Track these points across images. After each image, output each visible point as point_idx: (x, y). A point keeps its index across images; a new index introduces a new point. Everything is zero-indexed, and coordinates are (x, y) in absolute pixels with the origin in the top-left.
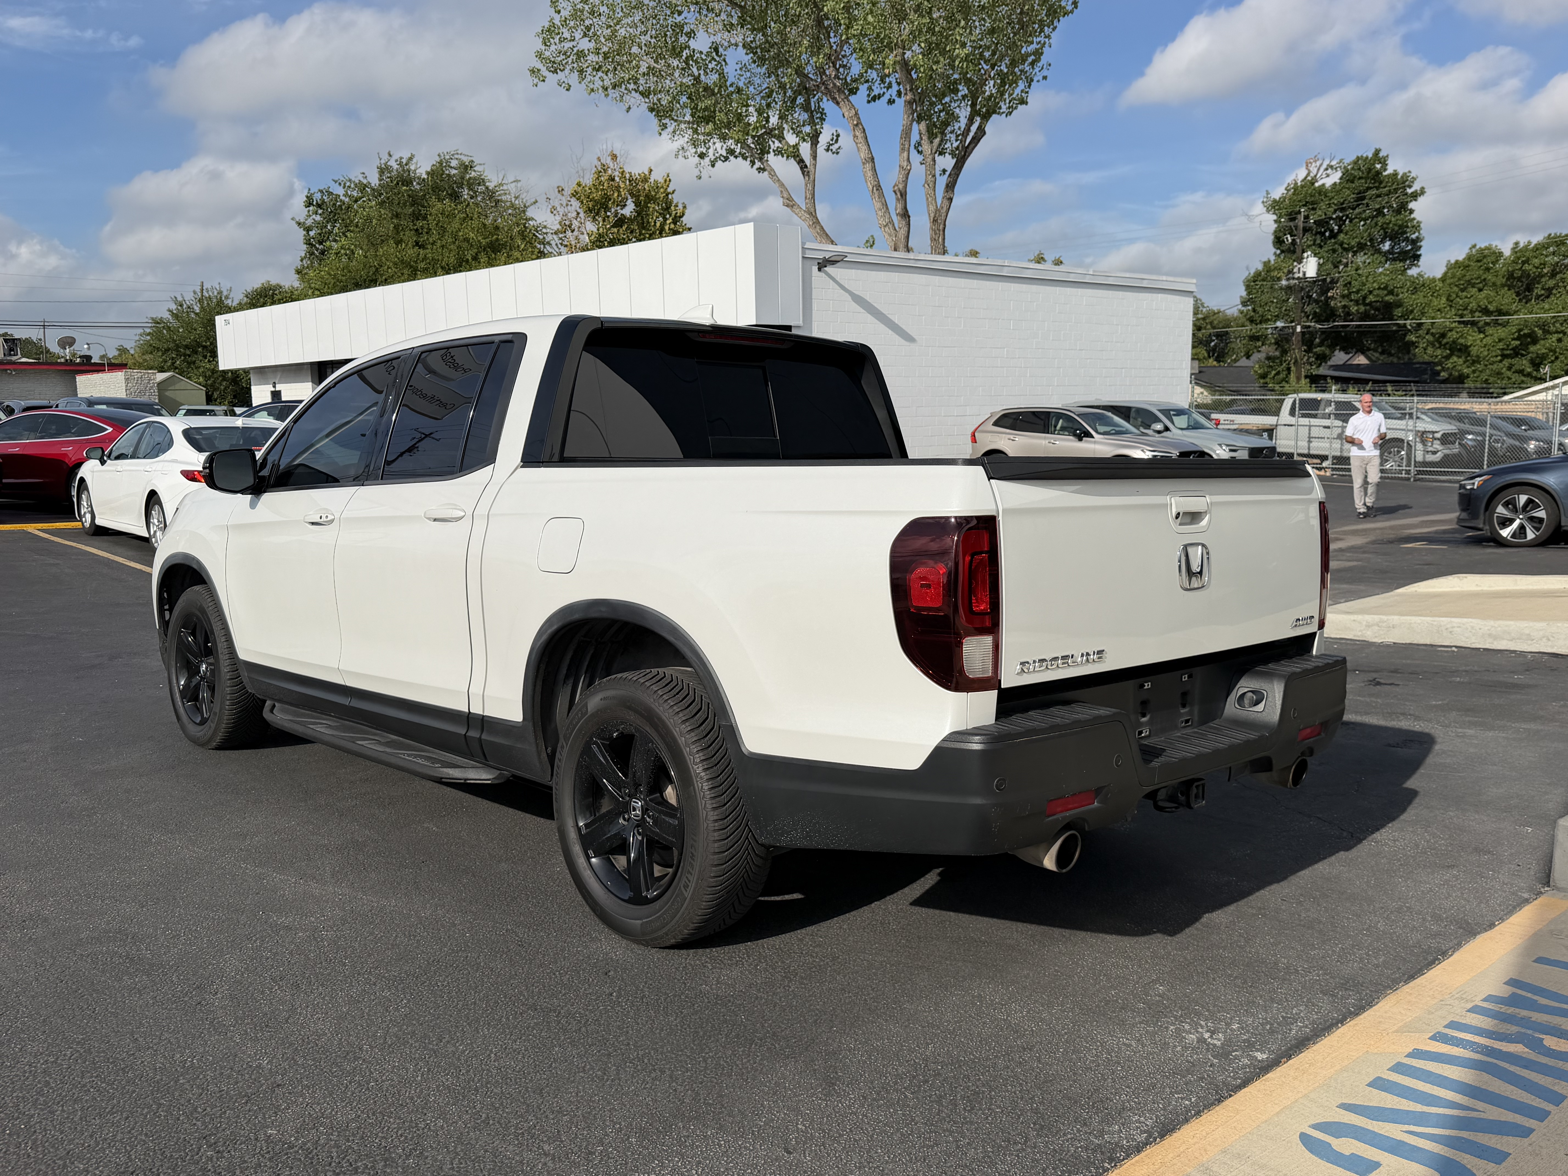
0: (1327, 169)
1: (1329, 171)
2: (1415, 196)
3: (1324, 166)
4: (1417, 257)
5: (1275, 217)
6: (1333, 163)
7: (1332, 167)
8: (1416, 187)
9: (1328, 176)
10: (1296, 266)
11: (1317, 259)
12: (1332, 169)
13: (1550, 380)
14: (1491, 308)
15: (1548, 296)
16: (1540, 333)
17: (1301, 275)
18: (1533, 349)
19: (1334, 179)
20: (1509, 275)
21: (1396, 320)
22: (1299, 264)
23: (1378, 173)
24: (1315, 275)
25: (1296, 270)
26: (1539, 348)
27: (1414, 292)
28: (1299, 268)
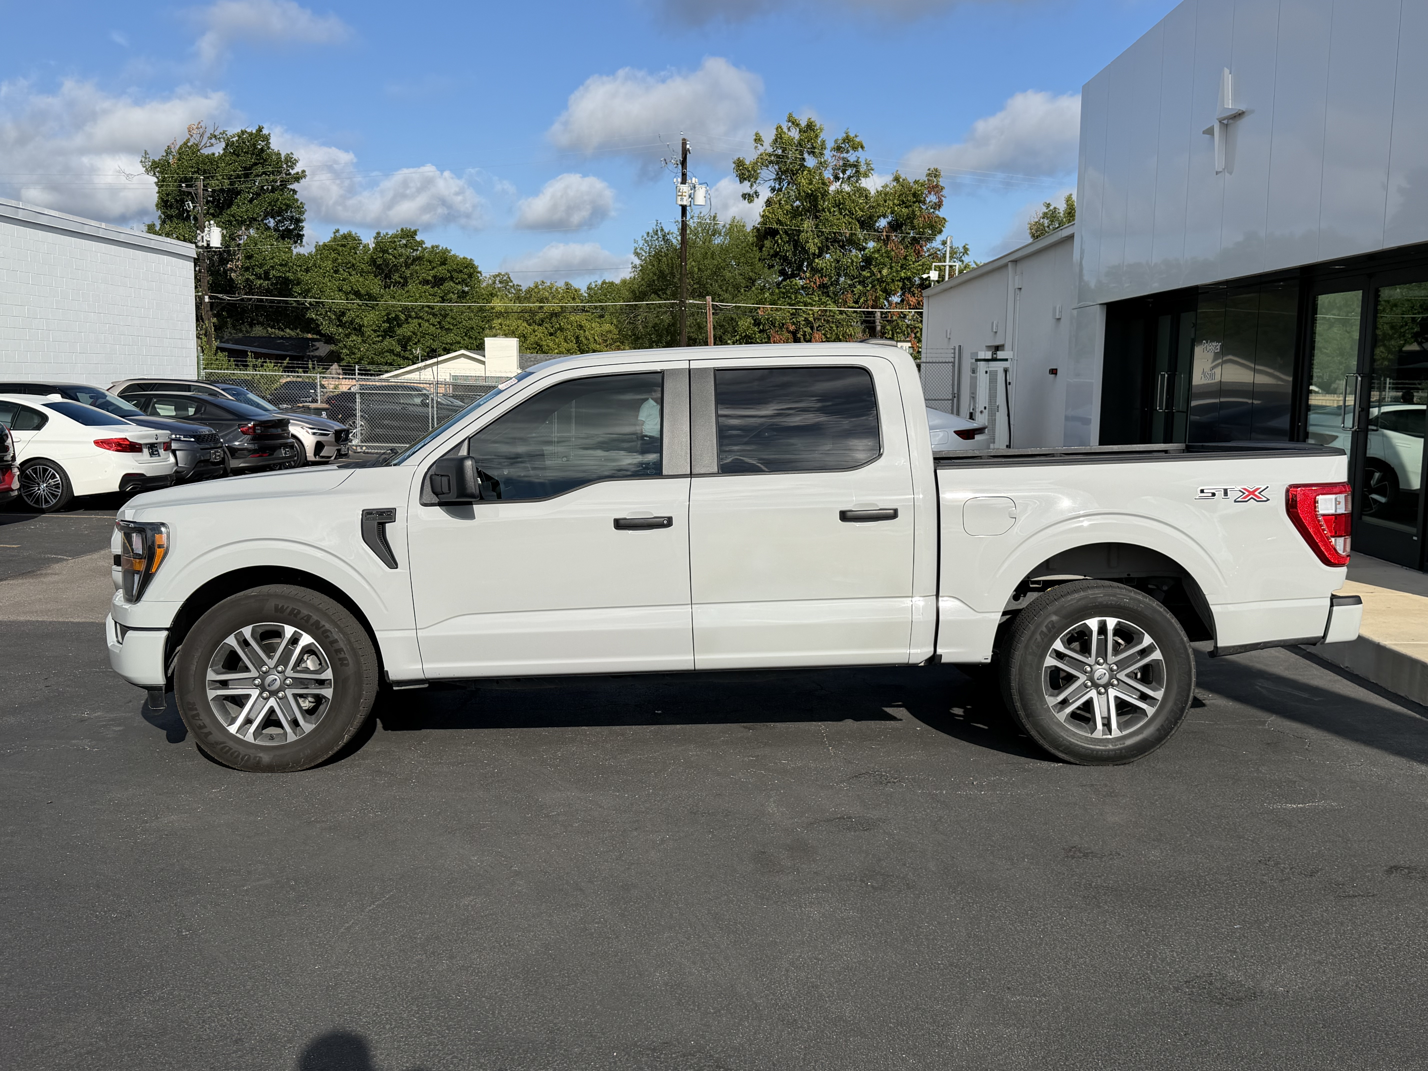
0: (211, 139)
1: (213, 141)
2: (297, 178)
3: (208, 135)
4: (300, 237)
5: (156, 180)
6: (216, 133)
7: (215, 136)
8: (298, 169)
9: (212, 145)
10: (199, 234)
11: (220, 229)
12: (216, 139)
13: (422, 361)
14: (363, 292)
15: (405, 284)
16: (402, 317)
17: (205, 244)
18: (399, 331)
19: (218, 149)
20: (373, 261)
21: (296, 297)
22: (202, 233)
23: (262, 150)
24: (219, 246)
25: (199, 238)
26: (405, 330)
27: (307, 270)
28: (203, 237)
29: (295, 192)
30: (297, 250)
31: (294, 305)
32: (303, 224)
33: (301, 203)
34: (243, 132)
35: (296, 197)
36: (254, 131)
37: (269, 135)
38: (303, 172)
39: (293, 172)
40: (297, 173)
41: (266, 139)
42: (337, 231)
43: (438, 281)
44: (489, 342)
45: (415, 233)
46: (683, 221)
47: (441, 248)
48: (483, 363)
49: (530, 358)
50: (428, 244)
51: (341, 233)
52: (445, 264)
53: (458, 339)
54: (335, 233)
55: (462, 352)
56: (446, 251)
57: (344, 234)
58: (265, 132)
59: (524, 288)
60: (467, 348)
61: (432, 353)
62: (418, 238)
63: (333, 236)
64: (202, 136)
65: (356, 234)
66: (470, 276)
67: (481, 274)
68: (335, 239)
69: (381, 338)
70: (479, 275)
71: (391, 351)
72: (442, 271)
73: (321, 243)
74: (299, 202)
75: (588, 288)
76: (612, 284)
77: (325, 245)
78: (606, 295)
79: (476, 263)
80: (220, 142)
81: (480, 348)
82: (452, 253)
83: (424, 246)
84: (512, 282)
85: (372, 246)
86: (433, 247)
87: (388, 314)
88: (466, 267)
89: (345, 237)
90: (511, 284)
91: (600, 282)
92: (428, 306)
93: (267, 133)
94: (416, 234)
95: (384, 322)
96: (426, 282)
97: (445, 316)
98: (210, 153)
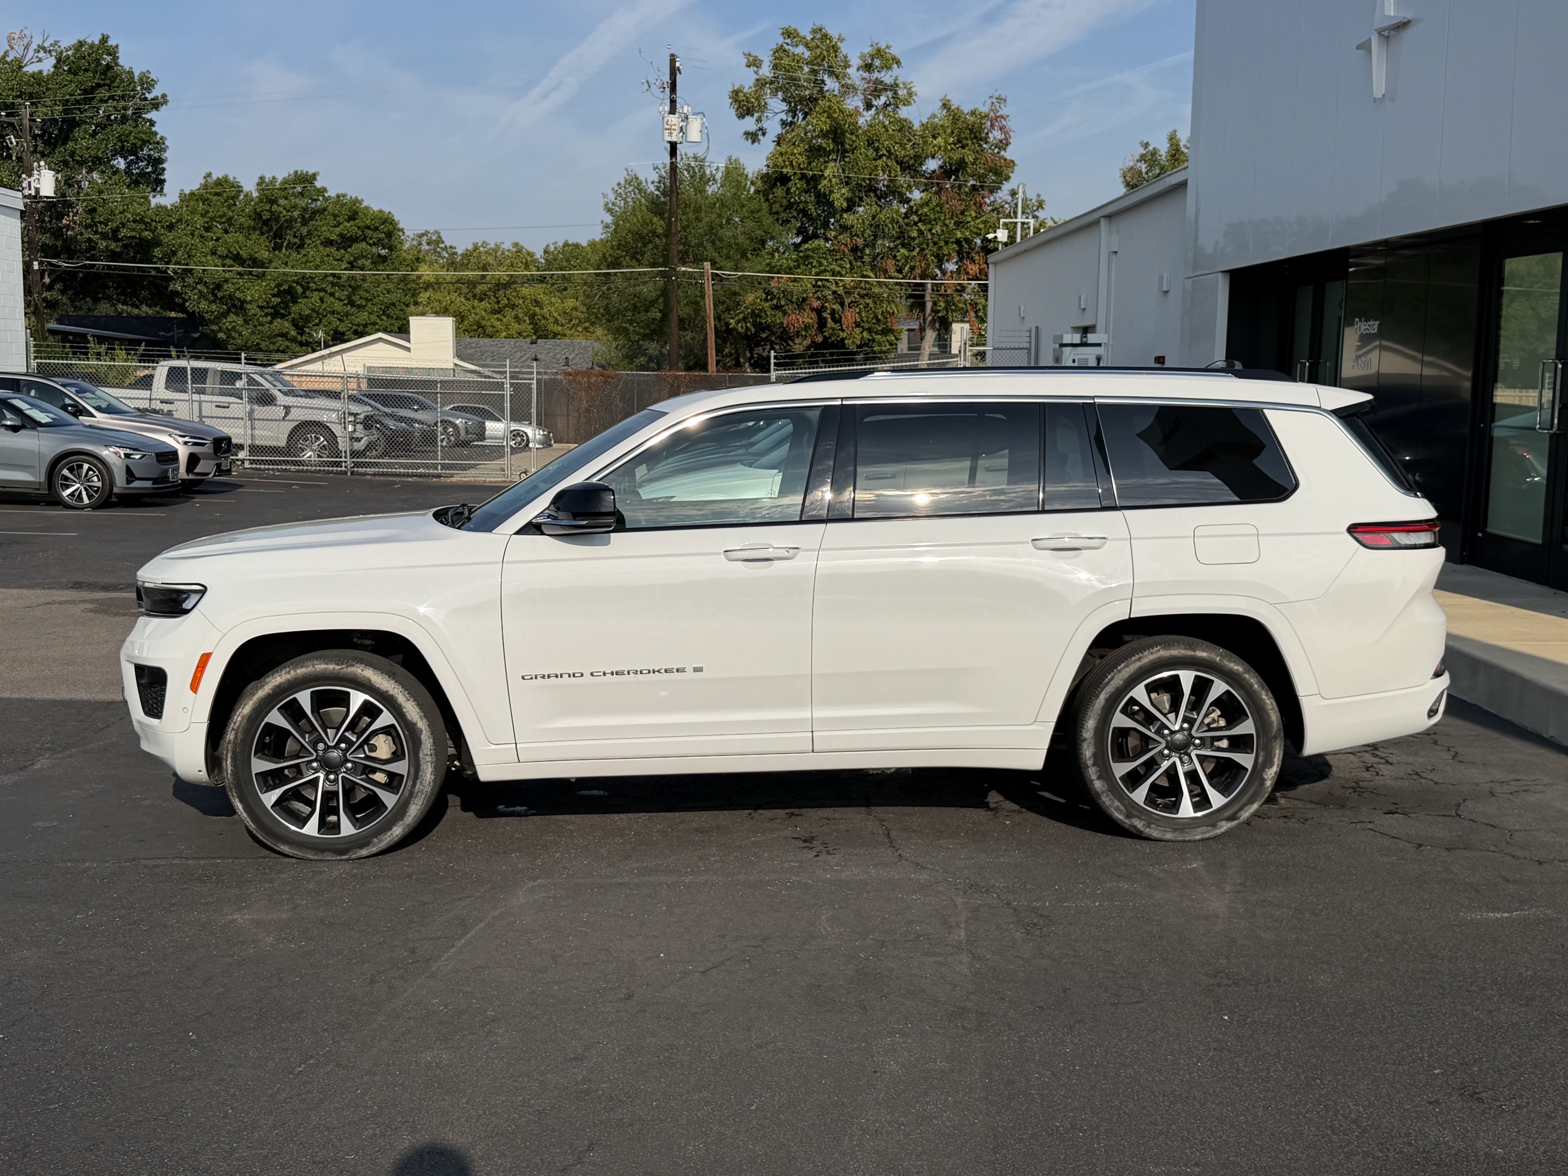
0: (39, 52)
1: (41, 54)
2: (156, 104)
3: (34, 46)
4: (160, 183)
7: (44, 49)
9: (40, 60)
10: (25, 179)
11: (53, 173)
12: (45, 52)
13: (325, 348)
14: (244, 255)
15: (301, 246)
16: (299, 289)
17: (33, 192)
18: (294, 308)
19: (47, 66)
20: (258, 216)
21: (155, 263)
22: (29, 177)
23: (109, 67)
24: (53, 195)
25: (25, 184)
26: (302, 307)
27: (171, 227)
28: (29, 183)
29: (152, 123)
30: (156, 201)
31: (153, 273)
32: (164, 166)
33: (162, 138)
34: (81, 44)
35: (154, 129)
36: (97, 42)
37: (117, 46)
38: (164, 96)
39: (149, 96)
40: (156, 98)
41: (113, 52)
42: (209, 175)
43: (346, 241)
44: (415, 322)
45: (314, 177)
46: (672, 163)
47: (348, 198)
48: (408, 349)
49: (470, 343)
50: (332, 193)
51: (214, 177)
52: (354, 219)
53: (374, 318)
54: (205, 178)
55: (380, 335)
56: (356, 201)
57: (218, 179)
58: (111, 42)
59: (460, 251)
60: (385, 331)
61: (338, 337)
62: (318, 184)
63: (203, 182)
64: (27, 48)
65: (234, 178)
66: (389, 235)
67: (404, 233)
68: (205, 186)
69: (269, 318)
70: (401, 233)
71: (284, 335)
72: (349, 228)
73: (187, 192)
74: (158, 136)
75: (545, 252)
76: (577, 246)
77: (192, 194)
78: (568, 261)
79: (396, 218)
80: (51, 56)
81: (403, 330)
82: (364, 204)
83: (326, 195)
84: (443, 242)
85: (255, 194)
86: (338, 196)
87: (278, 285)
88: (383, 223)
89: (219, 183)
90: (442, 245)
91: (560, 244)
92: (334, 275)
93: (114, 44)
94: (315, 179)
95: (274, 296)
96: (329, 243)
97: (355, 289)
98: (36, 70)
